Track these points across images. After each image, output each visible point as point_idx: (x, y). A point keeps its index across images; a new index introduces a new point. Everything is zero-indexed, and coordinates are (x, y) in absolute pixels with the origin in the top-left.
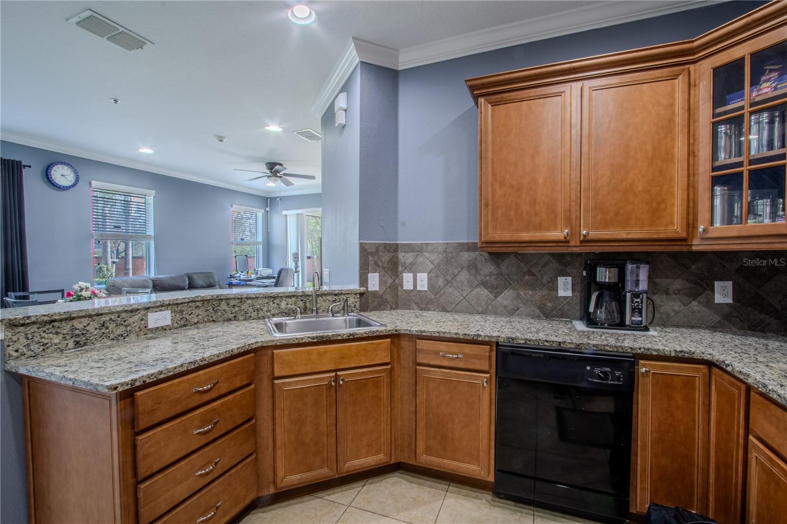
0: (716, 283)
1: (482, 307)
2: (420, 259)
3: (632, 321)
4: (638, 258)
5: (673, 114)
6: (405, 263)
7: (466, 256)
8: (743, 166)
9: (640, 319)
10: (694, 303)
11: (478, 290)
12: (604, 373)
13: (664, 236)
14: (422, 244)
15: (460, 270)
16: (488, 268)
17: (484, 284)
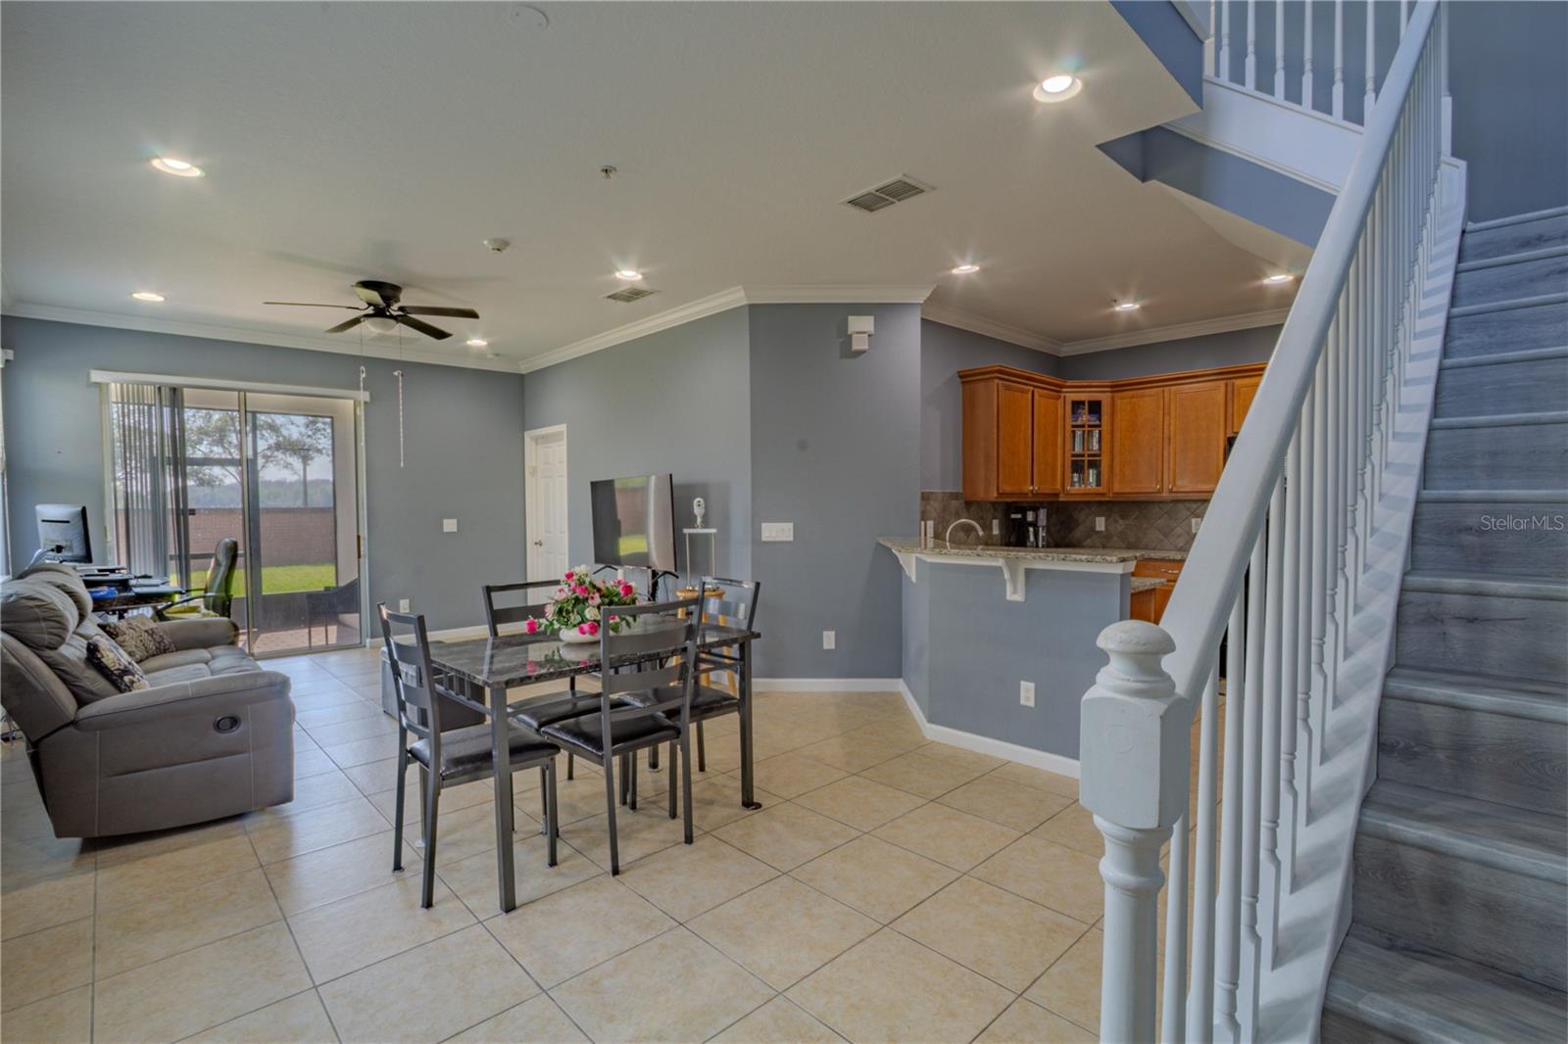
2: (928, 507)
4: (1043, 505)
5: (1057, 420)
7: (953, 503)
8: (1083, 457)
13: (1053, 491)
14: (929, 492)
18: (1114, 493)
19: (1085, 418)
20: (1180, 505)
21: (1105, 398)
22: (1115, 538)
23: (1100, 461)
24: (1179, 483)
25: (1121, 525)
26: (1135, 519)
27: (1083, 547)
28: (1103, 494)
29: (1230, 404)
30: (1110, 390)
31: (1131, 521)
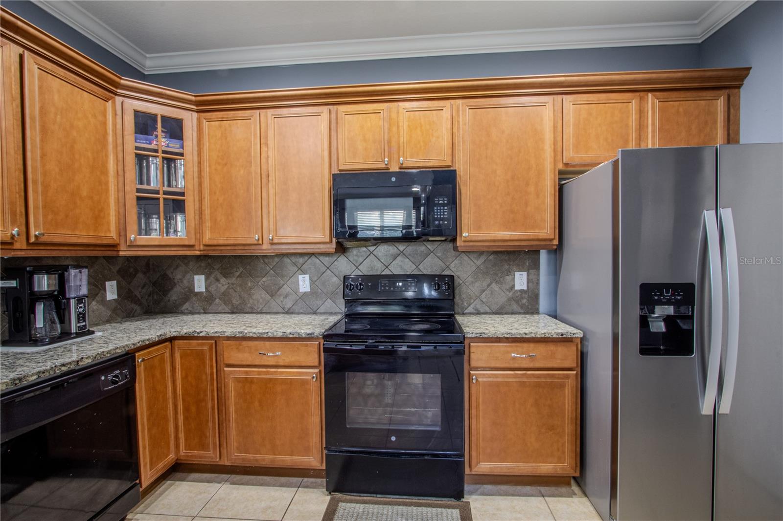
0: (107, 283)
3: (79, 327)
8: (160, 194)
9: (84, 323)
10: (94, 303)
12: (116, 376)
13: (105, 242)
18: (205, 245)
19: (162, 142)
20: (287, 260)
22: (217, 301)
23: (184, 201)
24: (281, 232)
25: (223, 284)
26: (238, 277)
27: (183, 313)
28: (191, 246)
29: (333, 133)
30: (195, 107)
31: (234, 279)
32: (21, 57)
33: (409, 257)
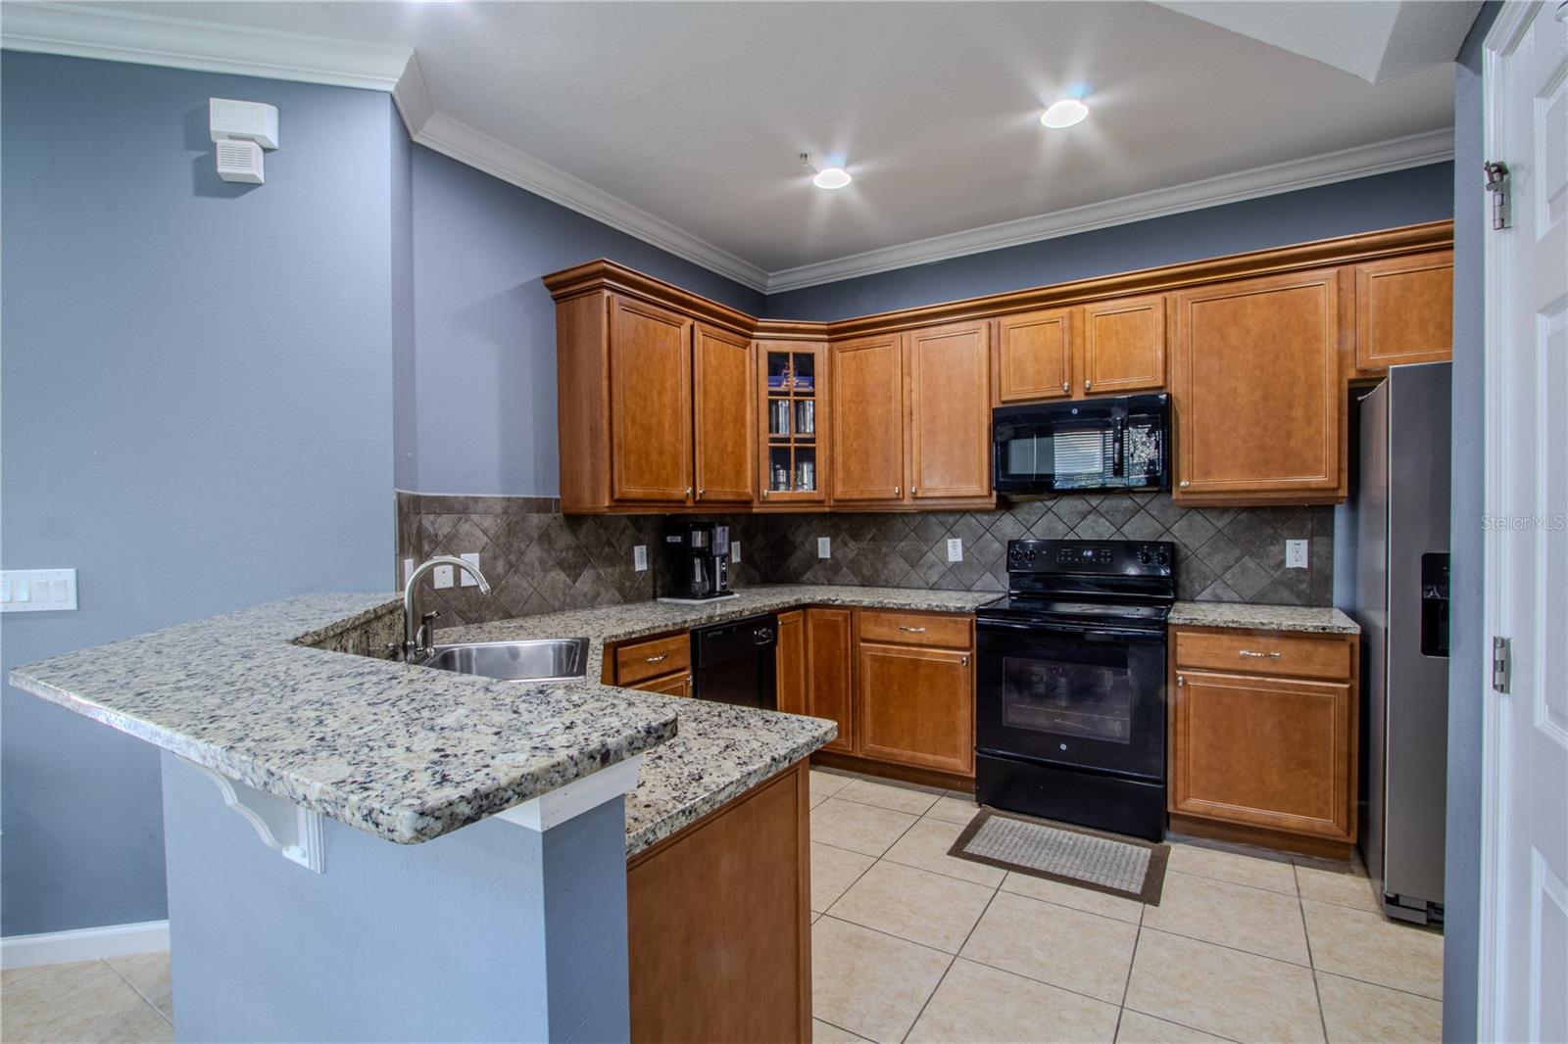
0: (736, 543)
1: (559, 600)
2: (465, 527)
3: (722, 586)
4: (722, 520)
5: (745, 382)
6: (436, 535)
7: (536, 519)
8: (789, 442)
11: (553, 574)
12: (765, 634)
13: (742, 498)
14: (467, 498)
15: (528, 543)
16: (565, 539)
17: (561, 564)
18: (836, 501)
19: (792, 382)
20: (932, 519)
21: (820, 350)
22: (845, 569)
23: (814, 448)
24: (926, 484)
25: (852, 549)
26: (871, 539)
27: (804, 583)
28: (820, 502)
29: (995, 354)
30: (826, 337)
31: (866, 543)
32: (692, 327)
33: (1106, 515)
